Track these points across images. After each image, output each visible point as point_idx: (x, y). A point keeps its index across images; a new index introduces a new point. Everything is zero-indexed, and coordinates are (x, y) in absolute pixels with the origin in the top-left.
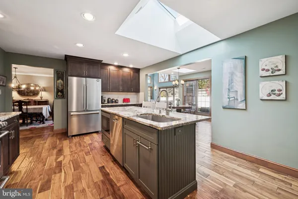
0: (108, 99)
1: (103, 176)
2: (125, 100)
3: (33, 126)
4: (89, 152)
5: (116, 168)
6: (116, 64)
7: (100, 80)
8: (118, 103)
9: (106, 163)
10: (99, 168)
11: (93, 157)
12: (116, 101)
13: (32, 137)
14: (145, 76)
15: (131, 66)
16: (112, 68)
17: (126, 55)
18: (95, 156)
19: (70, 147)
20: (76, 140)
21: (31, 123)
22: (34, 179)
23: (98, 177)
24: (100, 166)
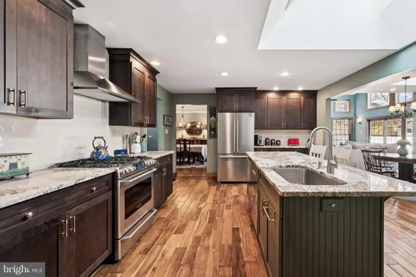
0: (266, 139)
1: (233, 240)
2: (291, 142)
3: (193, 166)
4: (230, 206)
5: (252, 237)
6: (276, 89)
7: (253, 114)
8: (279, 145)
9: (243, 225)
10: (233, 229)
11: (233, 213)
12: (278, 143)
13: (189, 177)
14: (325, 101)
15: (300, 89)
16: (271, 96)
17: (285, 74)
18: (235, 213)
19: (215, 195)
20: (223, 187)
21: (193, 163)
22: (176, 220)
23: (227, 239)
24: (235, 226)
